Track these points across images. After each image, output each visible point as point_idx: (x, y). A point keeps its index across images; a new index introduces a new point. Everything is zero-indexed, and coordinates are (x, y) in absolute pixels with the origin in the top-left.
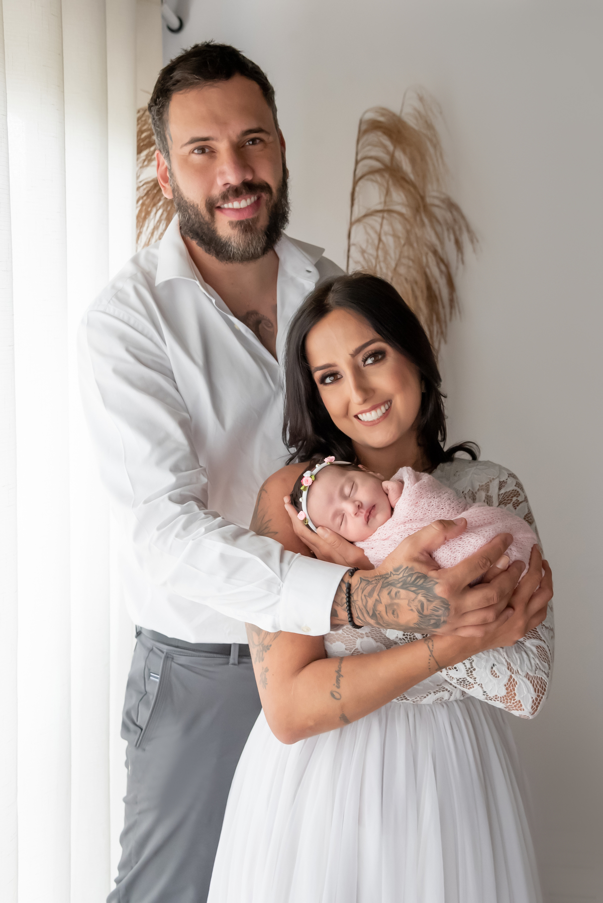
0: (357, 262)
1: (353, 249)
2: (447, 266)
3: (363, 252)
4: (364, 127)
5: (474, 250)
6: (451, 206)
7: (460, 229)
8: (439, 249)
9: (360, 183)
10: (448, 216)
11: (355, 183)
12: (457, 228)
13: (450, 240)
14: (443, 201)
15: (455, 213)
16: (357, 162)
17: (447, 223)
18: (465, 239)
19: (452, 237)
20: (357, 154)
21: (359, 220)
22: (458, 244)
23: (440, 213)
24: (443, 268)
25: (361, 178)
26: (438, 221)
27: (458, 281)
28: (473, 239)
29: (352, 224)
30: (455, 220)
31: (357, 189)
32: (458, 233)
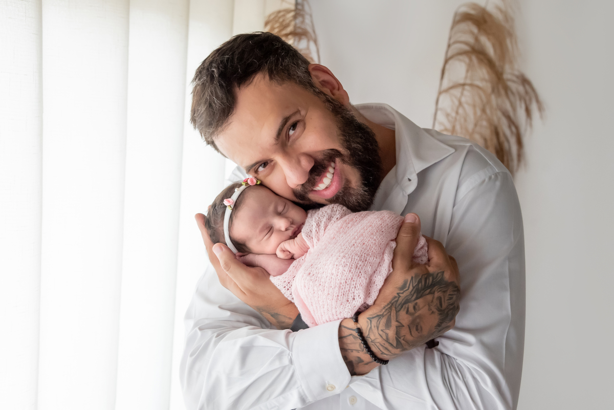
0: (441, 124)
1: (439, 113)
2: (517, 128)
3: (448, 115)
4: (458, 18)
5: (541, 117)
6: (525, 81)
7: (530, 100)
8: (511, 114)
9: (450, 62)
10: (521, 89)
11: (446, 61)
12: (527, 98)
13: (521, 107)
14: (517, 77)
15: (527, 87)
16: (449, 46)
17: (519, 94)
18: (534, 107)
19: (523, 106)
20: (450, 38)
21: (447, 91)
22: (528, 112)
23: (515, 87)
24: (514, 129)
25: (451, 58)
26: (513, 93)
27: (526, 140)
28: (541, 108)
29: (440, 93)
30: (527, 92)
31: (447, 67)
32: (528, 102)
